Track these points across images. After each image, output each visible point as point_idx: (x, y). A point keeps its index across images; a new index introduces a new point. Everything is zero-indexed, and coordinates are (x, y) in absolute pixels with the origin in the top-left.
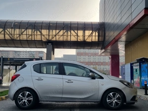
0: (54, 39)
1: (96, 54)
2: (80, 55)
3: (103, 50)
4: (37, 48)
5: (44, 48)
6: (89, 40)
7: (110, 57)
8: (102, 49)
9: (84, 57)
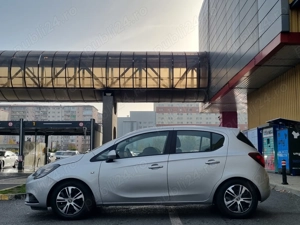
0: (117, 86)
1: (192, 110)
2: (163, 112)
3: (207, 104)
4: (84, 101)
5: (97, 101)
6: (181, 86)
7: (221, 115)
8: (204, 102)
9: (171, 115)
